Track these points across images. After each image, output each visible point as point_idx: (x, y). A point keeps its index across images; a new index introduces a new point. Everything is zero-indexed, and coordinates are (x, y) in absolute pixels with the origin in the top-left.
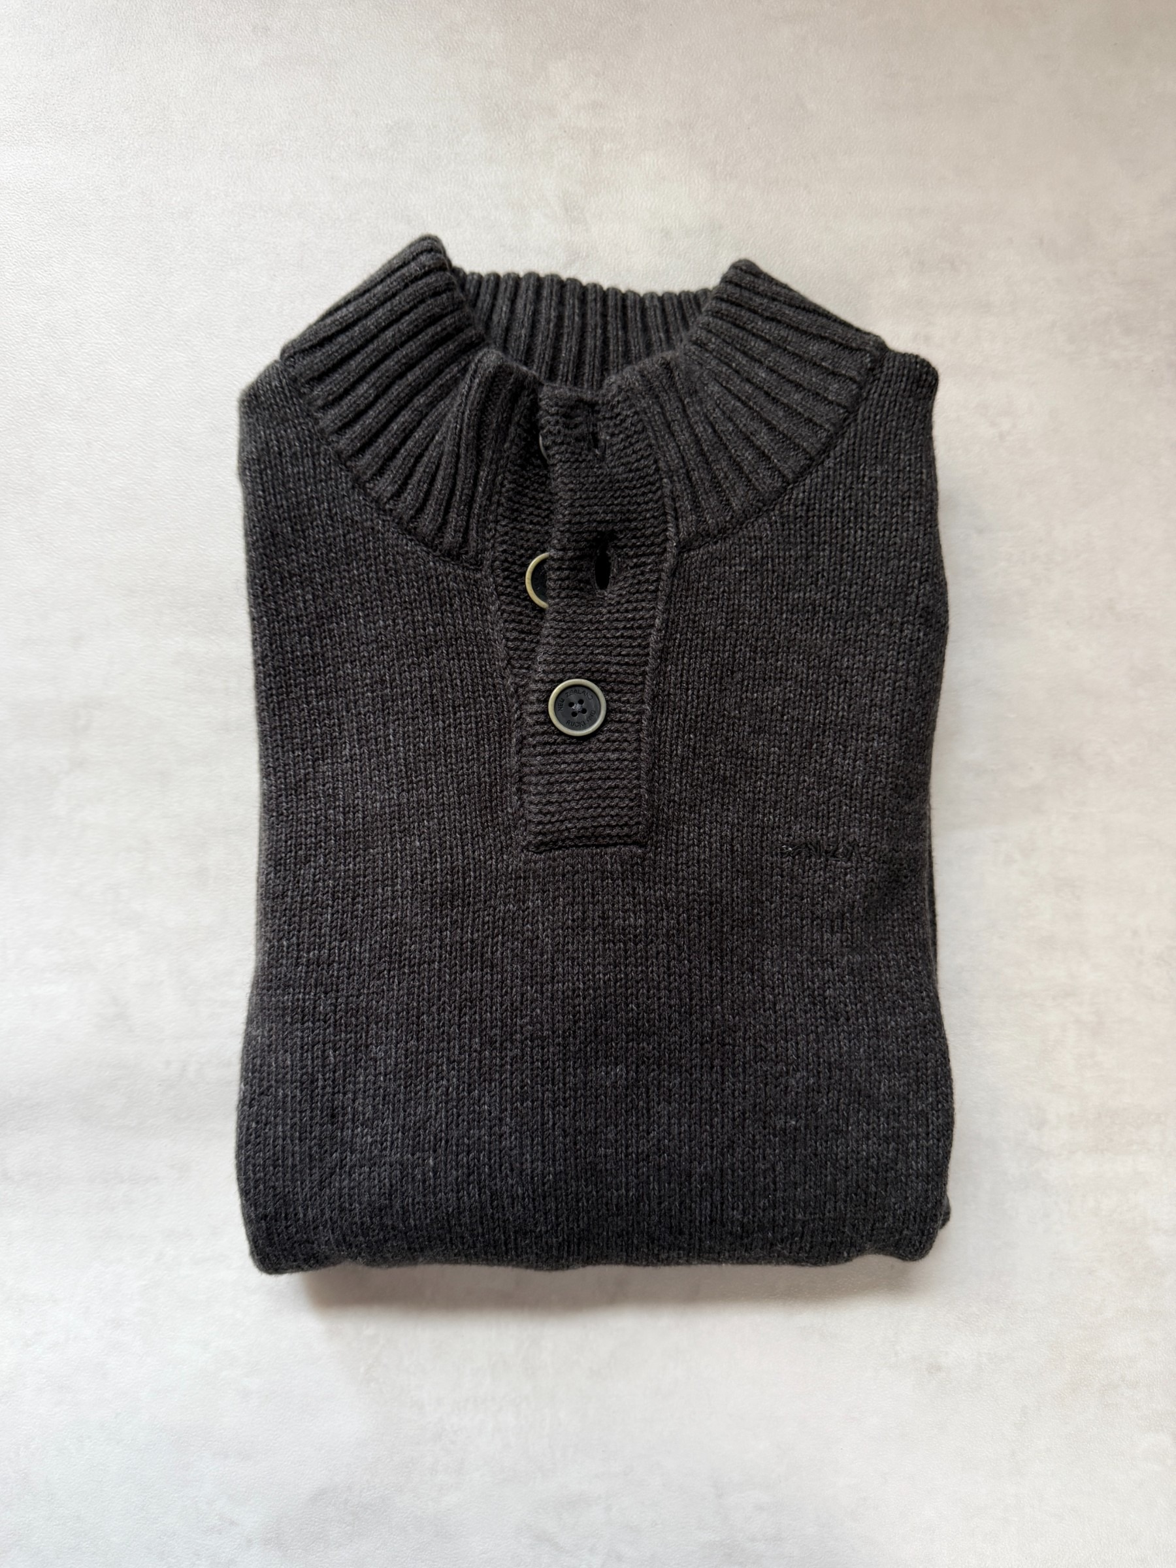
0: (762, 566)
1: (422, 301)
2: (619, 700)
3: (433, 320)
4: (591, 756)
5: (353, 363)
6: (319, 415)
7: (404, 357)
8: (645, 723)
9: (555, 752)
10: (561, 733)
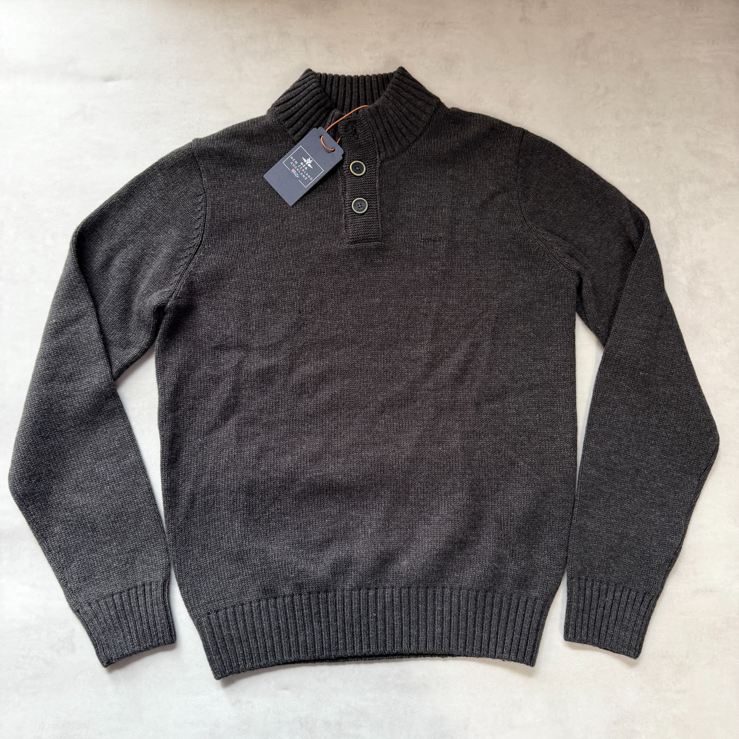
0: (405, 166)
1: (314, 96)
2: (371, 203)
3: (318, 101)
4: (365, 218)
5: (296, 115)
6: (287, 130)
7: (310, 113)
8: (378, 208)
9: (355, 218)
10: (356, 213)
